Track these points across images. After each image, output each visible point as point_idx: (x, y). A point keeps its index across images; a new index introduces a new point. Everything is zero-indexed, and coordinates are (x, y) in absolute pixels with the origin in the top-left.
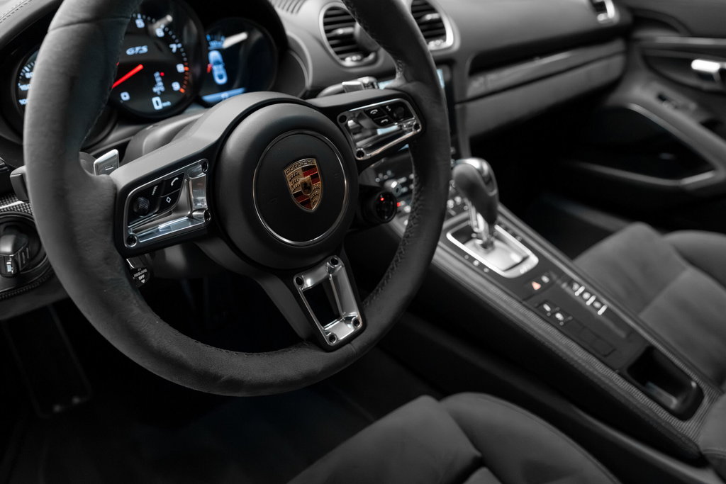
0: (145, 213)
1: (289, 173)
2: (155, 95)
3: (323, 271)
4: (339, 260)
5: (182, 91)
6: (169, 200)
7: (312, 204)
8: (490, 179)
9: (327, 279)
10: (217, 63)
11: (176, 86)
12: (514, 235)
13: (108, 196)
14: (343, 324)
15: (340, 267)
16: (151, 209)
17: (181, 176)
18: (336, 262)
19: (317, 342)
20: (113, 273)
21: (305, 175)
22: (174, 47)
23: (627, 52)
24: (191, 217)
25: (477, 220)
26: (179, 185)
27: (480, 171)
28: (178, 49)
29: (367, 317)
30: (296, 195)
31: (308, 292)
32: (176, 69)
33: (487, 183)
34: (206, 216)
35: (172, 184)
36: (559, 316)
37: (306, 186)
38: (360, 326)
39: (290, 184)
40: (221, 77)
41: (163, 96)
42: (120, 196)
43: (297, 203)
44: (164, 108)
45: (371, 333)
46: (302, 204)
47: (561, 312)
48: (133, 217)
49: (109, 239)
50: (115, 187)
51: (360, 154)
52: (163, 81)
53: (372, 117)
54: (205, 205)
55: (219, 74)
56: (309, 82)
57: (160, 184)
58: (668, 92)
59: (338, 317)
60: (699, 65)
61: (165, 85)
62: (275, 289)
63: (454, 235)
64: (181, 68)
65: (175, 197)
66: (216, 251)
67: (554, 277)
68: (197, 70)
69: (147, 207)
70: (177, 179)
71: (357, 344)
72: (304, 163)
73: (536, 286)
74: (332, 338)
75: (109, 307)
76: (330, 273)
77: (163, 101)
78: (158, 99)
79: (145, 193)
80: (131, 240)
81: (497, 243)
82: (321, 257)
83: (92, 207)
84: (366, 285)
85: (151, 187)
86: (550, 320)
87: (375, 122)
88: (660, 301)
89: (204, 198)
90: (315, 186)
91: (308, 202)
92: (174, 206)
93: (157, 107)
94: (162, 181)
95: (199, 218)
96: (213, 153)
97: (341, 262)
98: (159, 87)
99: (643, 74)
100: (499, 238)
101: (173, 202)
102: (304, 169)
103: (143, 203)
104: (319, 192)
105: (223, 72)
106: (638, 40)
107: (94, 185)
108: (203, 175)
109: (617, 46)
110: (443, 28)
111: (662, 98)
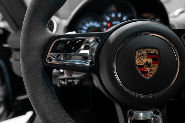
1: (138, 53)
4: (160, 113)
6: (73, 48)
7: (148, 74)
15: (159, 117)
18: (158, 114)
21: (149, 58)
30: (139, 66)
34: (92, 63)
35: (77, 42)
37: (147, 64)
39: (137, 59)
43: (139, 71)
46: (142, 72)
65: (76, 48)
69: (63, 48)
70: (80, 41)
76: (152, 117)
79: (64, 42)
80: (50, 60)
85: (67, 41)
90: (153, 65)
91: (146, 72)
94: (73, 39)
102: (149, 54)
103: (61, 46)
104: (155, 69)
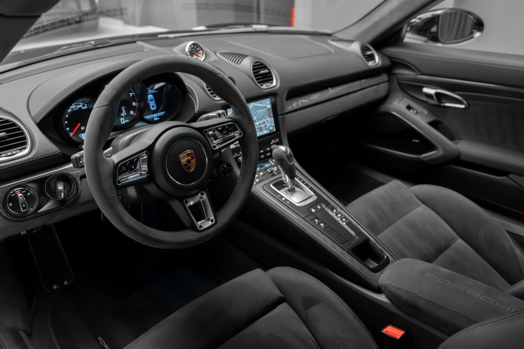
0: (124, 172)
1: (181, 156)
2: (122, 117)
3: (198, 198)
5: (135, 114)
6: (133, 167)
7: (191, 169)
8: (291, 156)
9: (199, 202)
10: (152, 100)
11: (132, 112)
12: (307, 185)
13: (112, 166)
14: (207, 222)
15: (205, 196)
16: (126, 171)
17: (138, 158)
18: (203, 194)
19: (194, 228)
20: (113, 194)
21: (188, 157)
22: (131, 94)
23: (389, 81)
24: (141, 174)
25: (285, 177)
26: (137, 161)
27: (285, 152)
28: (133, 95)
29: (218, 219)
30: (184, 165)
31: (190, 207)
32: (132, 104)
33: (288, 158)
34: (147, 173)
35: (134, 161)
36: (322, 225)
37: (189, 161)
38: (214, 222)
39: (182, 161)
40: (153, 107)
41: (125, 117)
42: (116, 166)
43: (185, 168)
44: (126, 123)
45: (219, 225)
46: (187, 168)
47: (323, 222)
48: (120, 174)
49: (112, 181)
50: (114, 163)
51: (214, 147)
52: (126, 110)
53: (219, 131)
54: (147, 169)
55: (152, 105)
56: (197, 109)
57: (130, 161)
58: (413, 104)
59: (204, 218)
60: (426, 90)
61: (126, 113)
62: (175, 205)
63: (273, 185)
64: (134, 104)
65: (135, 166)
66: (151, 188)
67: (324, 206)
68: (142, 105)
69: (125, 170)
70: (136, 159)
71: (212, 229)
72: (188, 151)
73: (313, 210)
74: (201, 227)
75: (111, 207)
76: (200, 199)
77: (125, 120)
78: (123, 119)
79: (125, 165)
80: (119, 182)
81: (297, 189)
82: (196, 191)
83: (106, 170)
84: (217, 207)
85: (127, 162)
86: (317, 227)
87: (221, 133)
88: (399, 223)
89: (146, 166)
90: (192, 161)
91: (190, 167)
92: (135, 170)
93: (122, 123)
94: (131, 160)
95: (144, 175)
96: (150, 149)
97: (205, 194)
98: (124, 114)
99: (399, 94)
100: (298, 186)
101: (134, 168)
102: (188, 154)
103: (124, 168)
104: (194, 164)
105: (154, 104)
106: (395, 74)
107: (107, 162)
108: (146, 157)
109: (384, 77)
110: (272, 76)
111: (409, 108)
